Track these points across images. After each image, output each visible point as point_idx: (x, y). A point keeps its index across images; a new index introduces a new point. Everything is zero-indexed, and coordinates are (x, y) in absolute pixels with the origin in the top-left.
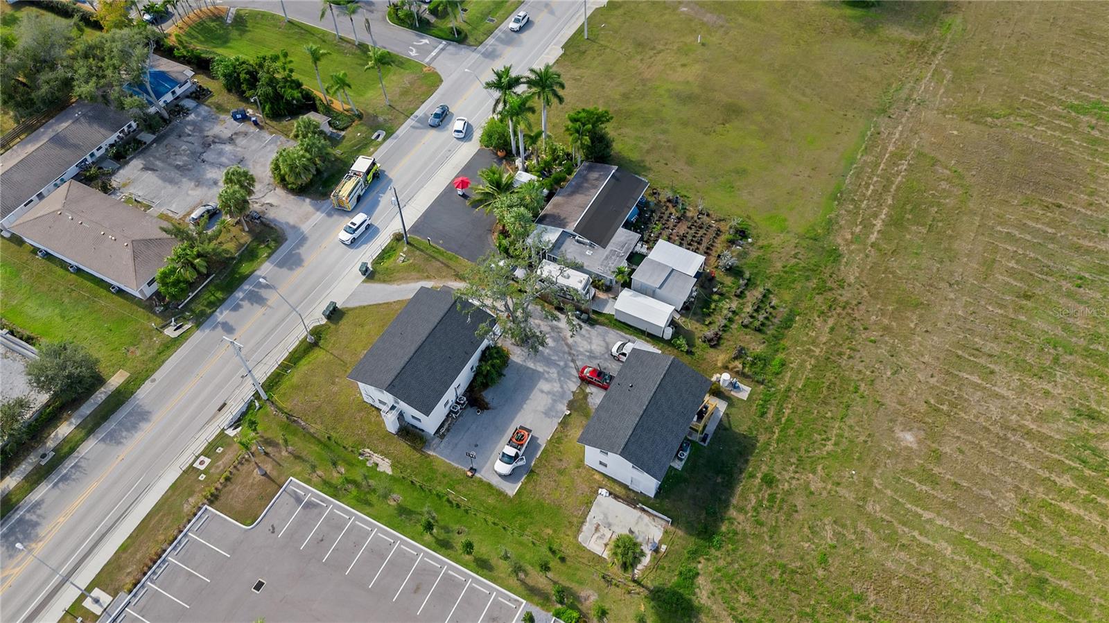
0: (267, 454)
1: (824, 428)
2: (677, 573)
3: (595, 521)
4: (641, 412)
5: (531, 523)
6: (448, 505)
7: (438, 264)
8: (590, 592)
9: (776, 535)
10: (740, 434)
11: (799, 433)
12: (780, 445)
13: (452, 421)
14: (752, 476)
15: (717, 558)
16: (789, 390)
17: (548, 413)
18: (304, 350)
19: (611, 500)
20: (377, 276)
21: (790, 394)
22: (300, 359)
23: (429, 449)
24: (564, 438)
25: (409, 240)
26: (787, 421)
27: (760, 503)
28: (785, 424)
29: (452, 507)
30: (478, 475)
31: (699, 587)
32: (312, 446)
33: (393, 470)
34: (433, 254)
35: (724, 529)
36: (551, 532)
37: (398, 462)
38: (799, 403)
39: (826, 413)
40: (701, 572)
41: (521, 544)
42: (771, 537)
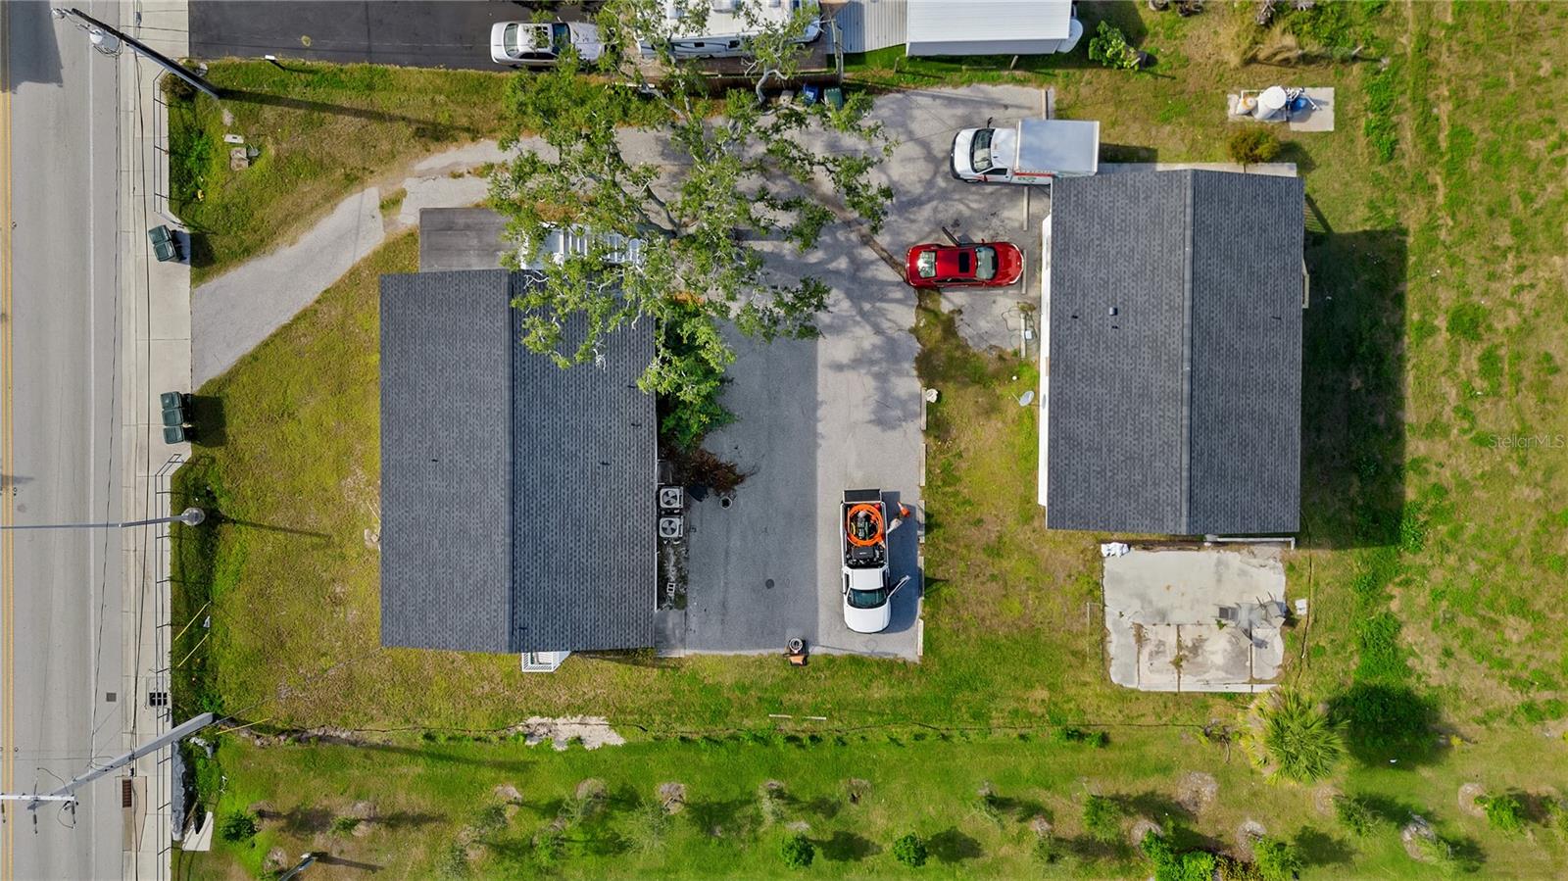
0: (322, 857)
1: (1547, 113)
2: (1353, 647)
3: (1127, 622)
4: (1186, 387)
5: (993, 696)
6: (792, 746)
7: (347, 124)
8: (1195, 779)
9: (1532, 454)
10: (1356, 236)
11: (1493, 159)
12: (1461, 217)
13: (677, 554)
14: (1427, 330)
15: (1424, 571)
16: (1425, 42)
17: (883, 418)
18: (201, 552)
19: (1139, 555)
20: (218, 244)
21: (1432, 55)
22: (207, 579)
23: (673, 647)
24: (956, 462)
25: (215, 79)
26: (1453, 136)
27: (1468, 392)
28: (1451, 149)
29: (802, 746)
30: (815, 651)
31: (1412, 653)
32: (404, 769)
33: (622, 734)
34: (310, 95)
35: (1411, 494)
36: (1044, 694)
37: (622, 711)
38: (1462, 71)
39: (1539, 67)
40: (1404, 617)
41: (996, 749)
42: (1523, 463)
